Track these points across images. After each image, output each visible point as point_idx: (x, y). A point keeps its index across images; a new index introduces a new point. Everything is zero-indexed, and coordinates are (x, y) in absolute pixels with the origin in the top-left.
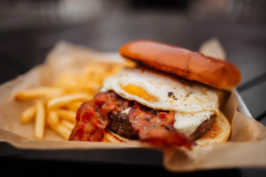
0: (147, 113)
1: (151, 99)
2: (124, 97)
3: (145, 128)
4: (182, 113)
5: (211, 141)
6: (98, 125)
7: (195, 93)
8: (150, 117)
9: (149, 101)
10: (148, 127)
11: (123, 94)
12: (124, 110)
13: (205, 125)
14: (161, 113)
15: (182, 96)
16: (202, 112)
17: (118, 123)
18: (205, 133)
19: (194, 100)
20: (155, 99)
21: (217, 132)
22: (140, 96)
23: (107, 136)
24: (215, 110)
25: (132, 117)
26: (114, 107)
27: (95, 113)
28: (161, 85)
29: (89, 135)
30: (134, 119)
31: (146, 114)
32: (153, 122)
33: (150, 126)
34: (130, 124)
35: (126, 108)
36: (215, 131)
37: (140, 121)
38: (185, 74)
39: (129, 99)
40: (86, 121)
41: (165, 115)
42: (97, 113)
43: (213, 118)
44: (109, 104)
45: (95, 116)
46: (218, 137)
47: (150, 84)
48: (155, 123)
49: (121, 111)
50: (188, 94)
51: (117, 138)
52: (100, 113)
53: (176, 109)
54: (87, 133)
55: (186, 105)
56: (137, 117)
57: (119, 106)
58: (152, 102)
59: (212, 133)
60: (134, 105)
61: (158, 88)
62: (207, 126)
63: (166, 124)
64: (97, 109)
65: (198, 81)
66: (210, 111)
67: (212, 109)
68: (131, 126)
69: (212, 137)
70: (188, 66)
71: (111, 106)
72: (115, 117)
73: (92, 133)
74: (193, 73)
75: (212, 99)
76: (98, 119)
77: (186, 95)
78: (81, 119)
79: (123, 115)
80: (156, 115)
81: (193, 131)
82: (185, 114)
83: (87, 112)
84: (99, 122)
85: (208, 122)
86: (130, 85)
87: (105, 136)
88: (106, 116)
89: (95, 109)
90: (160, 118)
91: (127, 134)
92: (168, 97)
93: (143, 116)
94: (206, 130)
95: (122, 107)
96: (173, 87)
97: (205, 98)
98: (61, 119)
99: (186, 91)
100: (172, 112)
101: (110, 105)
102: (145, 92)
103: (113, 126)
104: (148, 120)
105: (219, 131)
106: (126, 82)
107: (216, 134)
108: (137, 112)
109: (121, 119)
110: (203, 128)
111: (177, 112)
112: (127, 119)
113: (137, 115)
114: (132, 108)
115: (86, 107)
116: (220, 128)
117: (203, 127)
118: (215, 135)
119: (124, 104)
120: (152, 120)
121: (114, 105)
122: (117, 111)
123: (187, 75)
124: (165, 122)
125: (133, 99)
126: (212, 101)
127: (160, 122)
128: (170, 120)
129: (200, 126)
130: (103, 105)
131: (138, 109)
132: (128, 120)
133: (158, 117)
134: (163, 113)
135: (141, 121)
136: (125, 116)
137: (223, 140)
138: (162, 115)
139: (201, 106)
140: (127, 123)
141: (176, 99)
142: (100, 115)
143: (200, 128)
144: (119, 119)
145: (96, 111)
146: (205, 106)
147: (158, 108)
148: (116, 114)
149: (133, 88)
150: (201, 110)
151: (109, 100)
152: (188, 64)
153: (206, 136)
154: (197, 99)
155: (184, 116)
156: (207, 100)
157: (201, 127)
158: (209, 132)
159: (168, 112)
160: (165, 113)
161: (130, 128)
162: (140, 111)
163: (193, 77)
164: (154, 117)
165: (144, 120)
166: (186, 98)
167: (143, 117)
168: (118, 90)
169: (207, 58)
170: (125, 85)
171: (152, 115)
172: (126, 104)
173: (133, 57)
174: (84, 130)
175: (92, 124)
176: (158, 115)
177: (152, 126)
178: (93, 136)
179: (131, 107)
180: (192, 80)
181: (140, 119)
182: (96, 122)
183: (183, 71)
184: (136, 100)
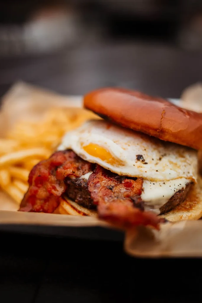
0: (111, 179)
1: (116, 163)
2: (85, 159)
3: (106, 199)
4: (152, 180)
5: (185, 215)
6: (53, 191)
7: (169, 155)
8: (113, 185)
9: (113, 166)
10: (111, 198)
11: (83, 156)
12: (84, 174)
13: (179, 196)
14: (127, 180)
15: (153, 159)
16: (177, 180)
17: (76, 191)
18: (178, 205)
19: (168, 164)
20: (120, 163)
21: (194, 203)
22: (103, 159)
23: (63, 204)
24: (192, 176)
25: (92, 184)
26: (71, 171)
27: (50, 177)
28: (129, 145)
29: (42, 202)
30: (95, 186)
31: (109, 181)
32: (117, 192)
33: (113, 196)
34: (89, 193)
35: (86, 172)
36: (191, 201)
37: (100, 190)
38: (158, 134)
39: (90, 162)
40: (39, 185)
41: (131, 183)
42: (52, 176)
43: (190, 186)
44: (67, 167)
45: (50, 180)
46: (194, 210)
47: (115, 144)
48: (118, 193)
49: (80, 175)
50: (161, 157)
51: (74, 208)
52: (56, 177)
53: (145, 175)
54: (40, 199)
55: (157, 171)
56: (98, 184)
57: (78, 169)
58: (117, 166)
59: (188, 203)
60: (95, 169)
61: (124, 149)
62: (181, 196)
63: (132, 194)
64: (53, 172)
65: (173, 142)
66: (186, 179)
67: (189, 175)
68: (90, 195)
69: (187, 209)
70: (161, 124)
71: (69, 170)
72: (73, 182)
73: (46, 200)
74: (167, 132)
75: (189, 162)
76: (54, 185)
77: (158, 158)
78: (33, 183)
79: (82, 181)
80: (121, 183)
81: (164, 203)
82: (156, 181)
83: (41, 175)
84: (54, 188)
85: (183, 192)
86: (91, 145)
87: (61, 204)
88: (62, 182)
89: (51, 172)
90: (125, 186)
91: (86, 204)
92: (136, 161)
93: (105, 183)
94: (180, 202)
95: (81, 171)
96: (143, 149)
97: (182, 162)
98: (13, 179)
99: (159, 152)
100: (140, 179)
101: (67, 169)
102: (109, 154)
103: (70, 193)
104: (111, 189)
105: (196, 202)
106: (87, 141)
107: (192, 205)
108: (99, 179)
109: (80, 185)
110: (177, 200)
111: (146, 179)
112: (86, 186)
113: (98, 182)
114: (93, 174)
115: (40, 169)
116: (197, 198)
117: (176, 198)
118: (191, 207)
119: (84, 167)
120: (116, 189)
121: (73, 169)
122: (75, 176)
123: (160, 135)
124: (130, 192)
125: (95, 162)
126: (190, 165)
127: (125, 192)
128: (137, 190)
129: (173, 197)
130: (60, 168)
131: (100, 175)
132: (87, 188)
133: (123, 185)
134: (128, 180)
135: (102, 189)
136: (84, 182)
137: (200, 213)
138: (128, 182)
139: (175, 172)
140: (86, 191)
141: (146, 163)
142: (56, 179)
143: (173, 200)
144: (78, 185)
145: (52, 174)
146: (181, 171)
147: (124, 174)
148: (75, 180)
149: (95, 149)
150: (176, 176)
151: (67, 162)
152: (161, 122)
153: (179, 208)
154: (171, 163)
155: (154, 184)
156: (184, 164)
157: (175, 198)
158: (185, 202)
159: (135, 179)
160: (132, 181)
161: (89, 197)
162: (103, 177)
163: (167, 137)
164: (118, 185)
165: (105, 189)
166: (159, 161)
167: (105, 185)
168: (78, 150)
169: (186, 113)
170: (86, 144)
171: (116, 182)
172: (86, 167)
173: (97, 109)
174: (37, 196)
175: (46, 189)
176: (123, 182)
177: (115, 197)
178: (47, 203)
179: (92, 171)
180: (166, 141)
181: (101, 188)
182: (51, 188)
183: (156, 130)
184: (98, 163)
